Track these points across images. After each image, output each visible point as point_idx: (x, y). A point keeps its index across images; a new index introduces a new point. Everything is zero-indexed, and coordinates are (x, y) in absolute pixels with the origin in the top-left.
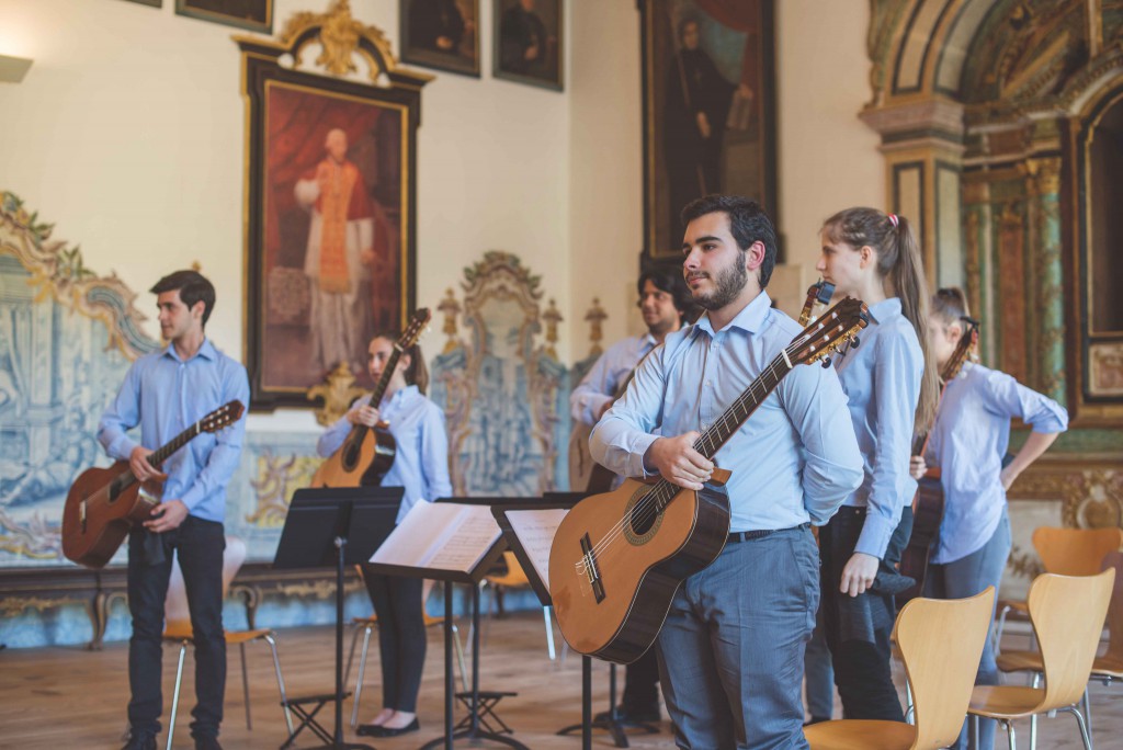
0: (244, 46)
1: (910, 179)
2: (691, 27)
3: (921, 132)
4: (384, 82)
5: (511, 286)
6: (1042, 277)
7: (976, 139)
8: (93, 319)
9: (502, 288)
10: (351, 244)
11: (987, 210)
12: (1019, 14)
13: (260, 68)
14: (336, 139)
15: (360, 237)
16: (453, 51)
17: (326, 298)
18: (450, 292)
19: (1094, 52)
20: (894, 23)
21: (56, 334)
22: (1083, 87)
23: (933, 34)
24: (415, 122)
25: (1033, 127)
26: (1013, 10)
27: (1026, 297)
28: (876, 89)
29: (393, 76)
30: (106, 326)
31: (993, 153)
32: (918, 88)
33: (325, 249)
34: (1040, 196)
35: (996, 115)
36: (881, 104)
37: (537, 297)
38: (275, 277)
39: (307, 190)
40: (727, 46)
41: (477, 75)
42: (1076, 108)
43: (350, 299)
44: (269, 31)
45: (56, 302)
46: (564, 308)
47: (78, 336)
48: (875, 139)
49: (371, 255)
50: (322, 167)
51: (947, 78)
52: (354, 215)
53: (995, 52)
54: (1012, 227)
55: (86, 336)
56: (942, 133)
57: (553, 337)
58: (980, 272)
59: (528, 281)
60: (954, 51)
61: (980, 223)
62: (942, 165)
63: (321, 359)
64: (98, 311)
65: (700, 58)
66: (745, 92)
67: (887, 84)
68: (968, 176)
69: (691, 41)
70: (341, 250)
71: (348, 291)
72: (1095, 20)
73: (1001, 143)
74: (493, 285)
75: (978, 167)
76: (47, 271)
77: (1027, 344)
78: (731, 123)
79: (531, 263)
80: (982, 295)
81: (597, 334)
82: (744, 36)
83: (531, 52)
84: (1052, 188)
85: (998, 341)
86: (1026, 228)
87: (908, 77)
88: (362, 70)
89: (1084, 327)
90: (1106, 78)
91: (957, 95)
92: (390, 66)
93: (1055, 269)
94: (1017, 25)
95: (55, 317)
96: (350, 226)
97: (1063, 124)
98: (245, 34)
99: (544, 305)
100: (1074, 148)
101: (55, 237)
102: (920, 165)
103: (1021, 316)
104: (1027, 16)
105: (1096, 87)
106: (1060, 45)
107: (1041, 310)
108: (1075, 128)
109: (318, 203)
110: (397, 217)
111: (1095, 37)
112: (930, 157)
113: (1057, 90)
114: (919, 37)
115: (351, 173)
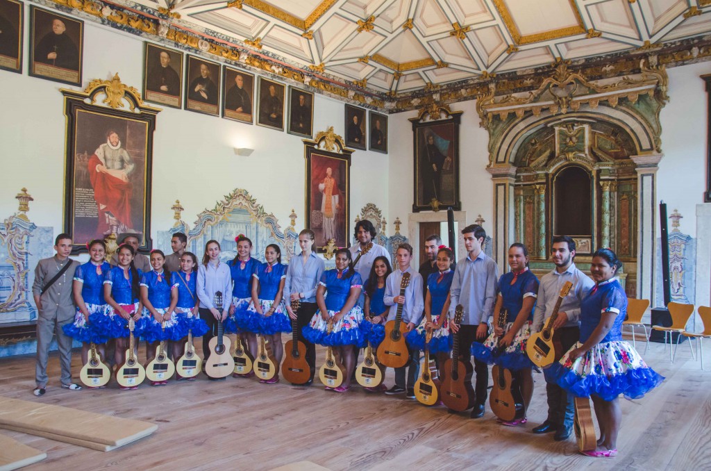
0: (305, 143)
1: (501, 189)
2: (431, 138)
3: (505, 175)
4: (341, 152)
5: (374, 214)
6: (539, 218)
7: (519, 177)
8: (267, 227)
9: (371, 214)
10: (333, 203)
11: (522, 197)
12: (533, 141)
13: (310, 149)
14: (329, 170)
15: (335, 200)
16: (359, 142)
17: (327, 219)
18: (358, 216)
19: (557, 155)
20: (497, 142)
21: (257, 233)
22: (553, 165)
23: (509, 147)
24: (349, 164)
25: (537, 175)
26: (531, 140)
27: (533, 223)
28: (491, 161)
29: (343, 151)
30: (270, 230)
31: (524, 181)
32: (504, 162)
33: (327, 204)
34: (539, 195)
35: (526, 171)
36: (492, 166)
37: (380, 217)
38: (314, 213)
39: (322, 186)
40: (443, 144)
41: (365, 150)
42: (551, 171)
43: (333, 219)
44: (312, 138)
45: (257, 223)
46: (387, 220)
47: (263, 233)
48: (491, 176)
49: (338, 205)
50: (326, 179)
51: (512, 159)
52: (333, 194)
53: (525, 152)
54: (529, 203)
55: (265, 233)
56: (511, 175)
57: (384, 229)
58: (520, 215)
59: (378, 212)
60: (514, 151)
61: (520, 201)
62: (510, 184)
63: (325, 238)
64: (268, 225)
65: (434, 147)
66: (449, 159)
67: (495, 160)
68: (516, 187)
69: (431, 142)
70: (330, 204)
71: (332, 217)
72: (557, 146)
73: (526, 178)
74: (369, 214)
75: (520, 185)
76: (255, 213)
77: (534, 237)
78: (444, 168)
79: (379, 207)
80: (520, 222)
81: (398, 228)
82: (449, 142)
83: (379, 142)
84: (543, 193)
85: (524, 236)
86: (534, 203)
87: (501, 158)
88: (335, 149)
89: (552, 234)
90: (560, 163)
91: (514, 164)
92: (343, 148)
93: (543, 217)
94: (533, 145)
95: (257, 228)
96: (333, 197)
97: (547, 175)
98: (305, 139)
99: (382, 219)
100: (550, 182)
101: (256, 203)
102: (504, 185)
103: (532, 229)
104: (536, 143)
105: (558, 165)
106: (547, 153)
107: (539, 228)
108: (550, 177)
109: (324, 190)
110: (345, 193)
111: (557, 151)
112: (507, 183)
113: (546, 165)
114: (505, 147)
115: (333, 180)
